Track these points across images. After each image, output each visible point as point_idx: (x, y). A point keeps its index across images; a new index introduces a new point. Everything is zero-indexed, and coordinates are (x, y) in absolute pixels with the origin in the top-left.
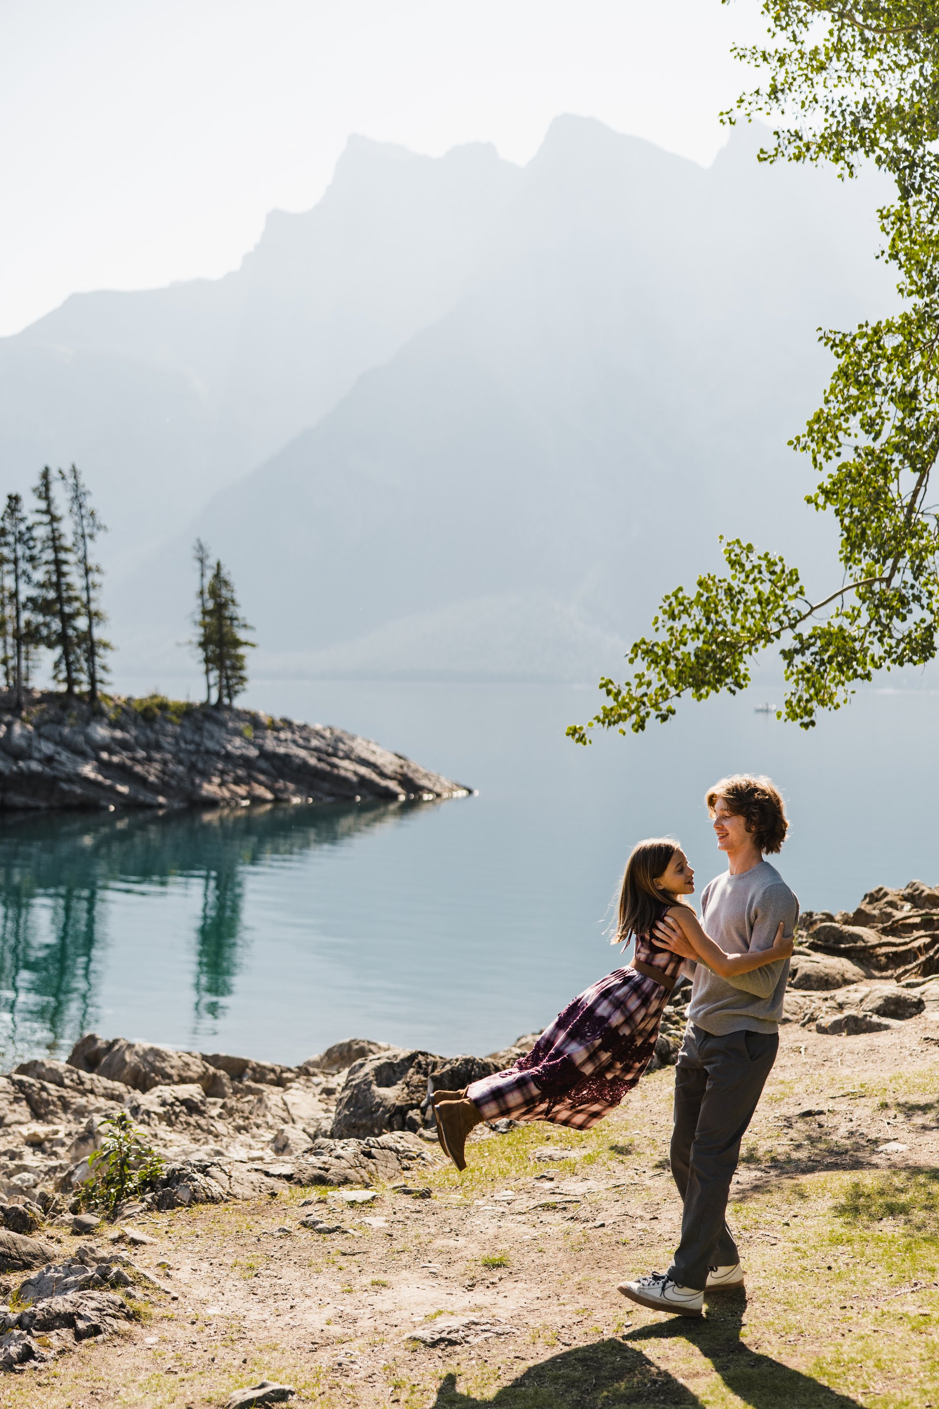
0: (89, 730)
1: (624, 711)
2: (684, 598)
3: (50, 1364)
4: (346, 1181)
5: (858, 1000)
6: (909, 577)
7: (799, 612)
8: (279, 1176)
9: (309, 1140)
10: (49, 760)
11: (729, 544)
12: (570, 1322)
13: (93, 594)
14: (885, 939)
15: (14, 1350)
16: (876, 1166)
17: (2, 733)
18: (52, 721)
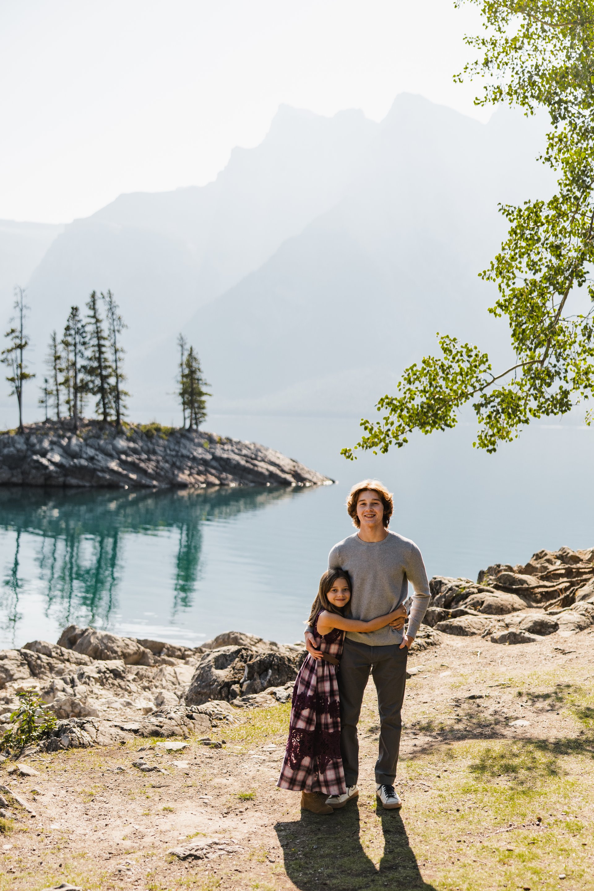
0: (115, 442)
2: (417, 371)
4: (172, 734)
5: (518, 622)
6: (553, 360)
7: (486, 381)
9: (177, 699)
10: (91, 459)
11: (442, 338)
13: (119, 364)
14: (542, 583)
16: (505, 737)
17: (64, 442)
18: (94, 437)
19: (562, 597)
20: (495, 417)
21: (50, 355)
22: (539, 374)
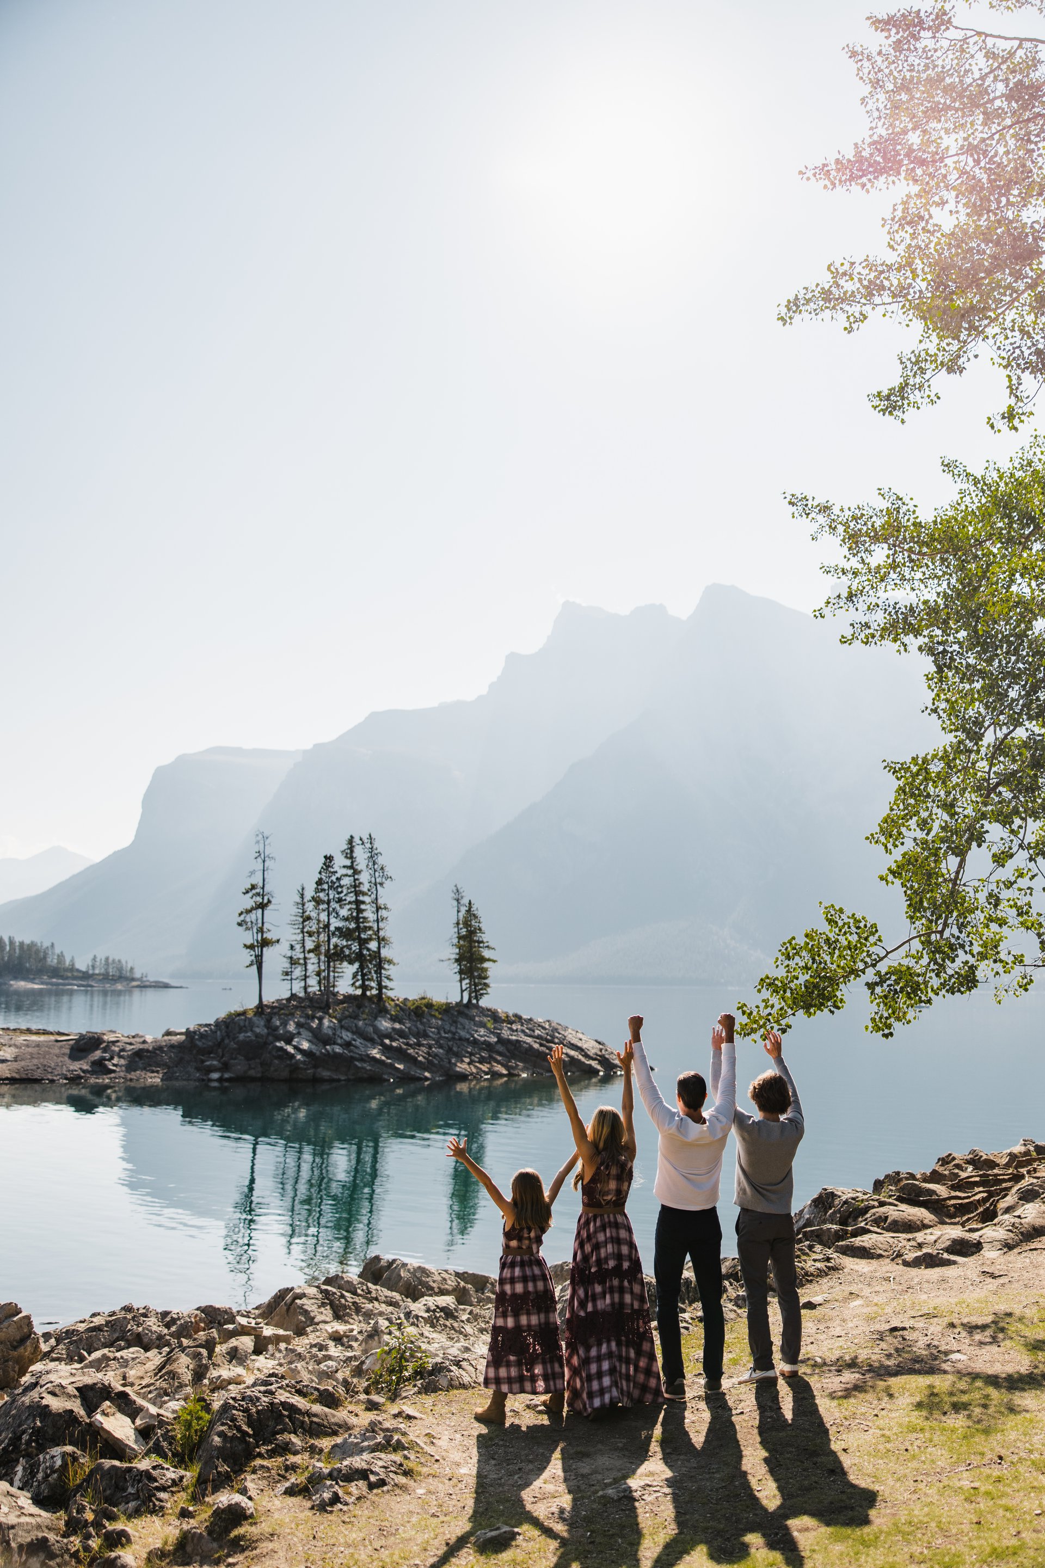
0: (377, 1023)
1: (755, 1026)
2: (796, 944)
3: (351, 1507)
5: (934, 1241)
6: (955, 931)
7: (878, 955)
10: (347, 1045)
11: (826, 908)
13: (381, 925)
14: (954, 1194)
15: (327, 1495)
16: (945, 1372)
17: (314, 1024)
18: (350, 1017)
19: (981, 1209)
20: (892, 997)
21: (297, 916)
22: (939, 947)
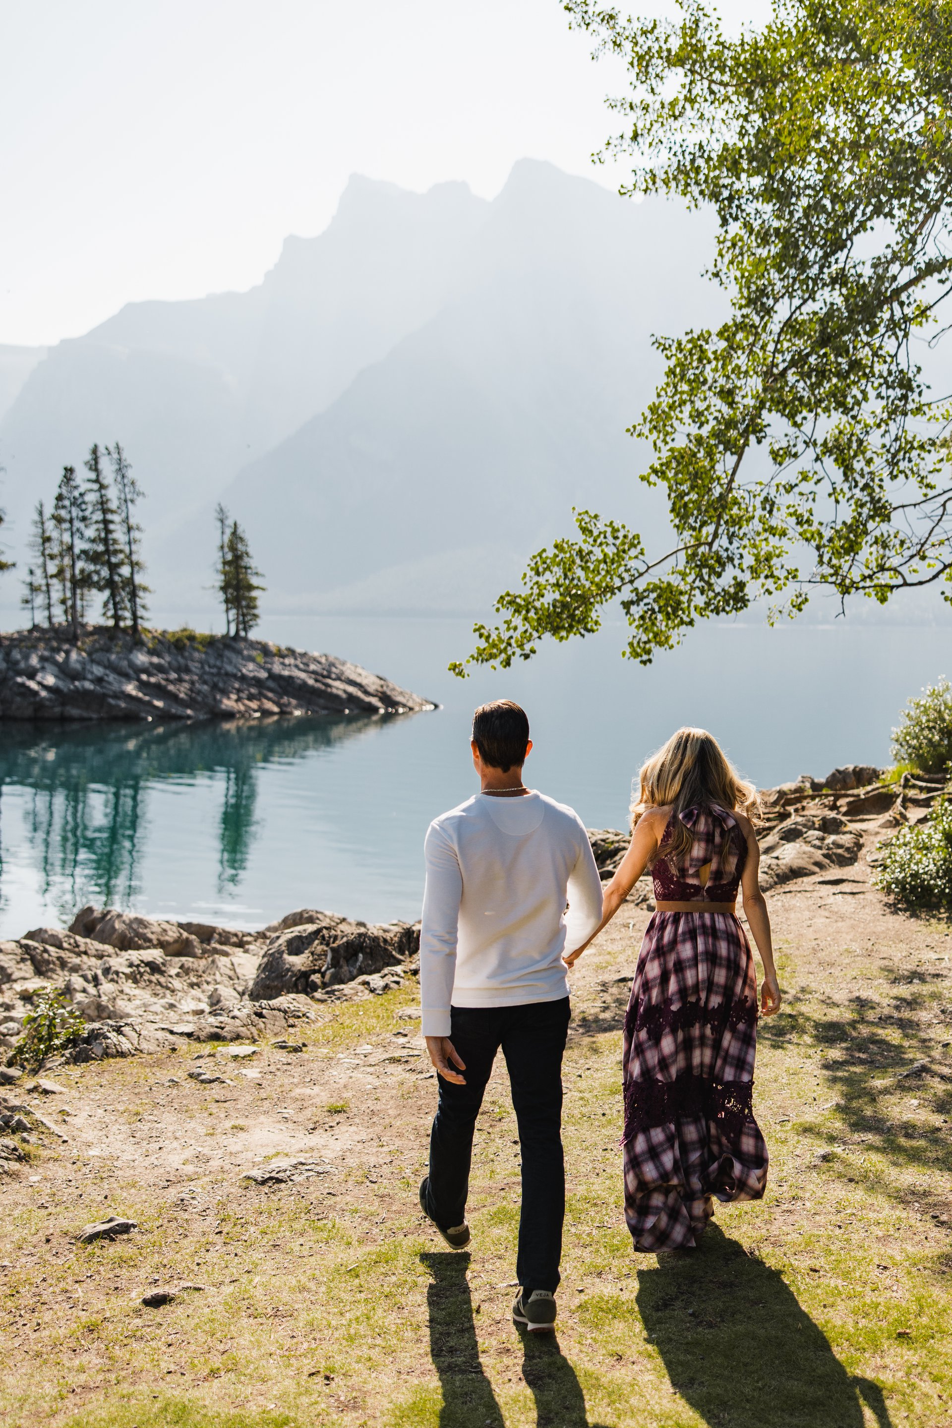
0: (132, 657)
1: (495, 651)
2: (547, 558)
4: (237, 1037)
6: (724, 541)
7: (637, 570)
8: (182, 1034)
9: (239, 995)
10: (99, 681)
11: (580, 514)
12: (382, 1162)
13: (134, 547)
17: (60, 658)
18: (102, 649)
20: (650, 618)
21: (35, 536)
22: (706, 560)
